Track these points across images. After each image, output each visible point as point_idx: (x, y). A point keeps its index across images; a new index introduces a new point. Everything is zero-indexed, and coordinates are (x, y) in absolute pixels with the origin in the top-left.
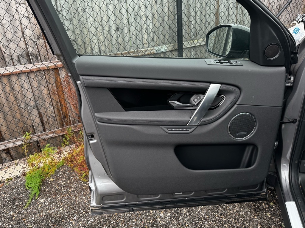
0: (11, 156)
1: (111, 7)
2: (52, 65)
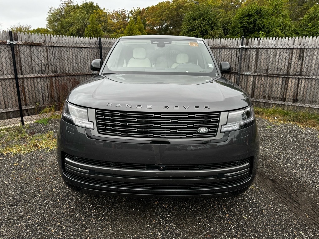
0: (28, 114)
2: (50, 75)
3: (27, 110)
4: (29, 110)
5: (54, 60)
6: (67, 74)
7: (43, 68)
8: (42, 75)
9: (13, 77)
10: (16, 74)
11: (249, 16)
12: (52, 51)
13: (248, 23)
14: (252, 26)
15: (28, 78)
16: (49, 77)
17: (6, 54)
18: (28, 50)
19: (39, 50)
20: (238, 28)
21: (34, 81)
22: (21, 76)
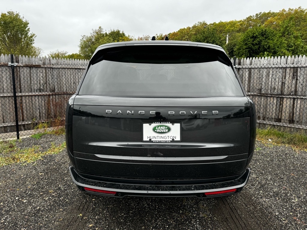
0: (25, 129)
1: (72, 76)
2: (48, 93)
3: (24, 125)
4: (25, 125)
5: (52, 80)
6: (64, 93)
7: (41, 88)
8: (40, 93)
9: (12, 95)
10: (15, 93)
11: (255, 38)
12: (51, 72)
13: (253, 44)
14: (257, 47)
15: (26, 96)
16: (46, 95)
17: (6, 75)
18: (28, 71)
19: (39, 71)
20: (244, 49)
21: (31, 99)
22: (20, 94)
